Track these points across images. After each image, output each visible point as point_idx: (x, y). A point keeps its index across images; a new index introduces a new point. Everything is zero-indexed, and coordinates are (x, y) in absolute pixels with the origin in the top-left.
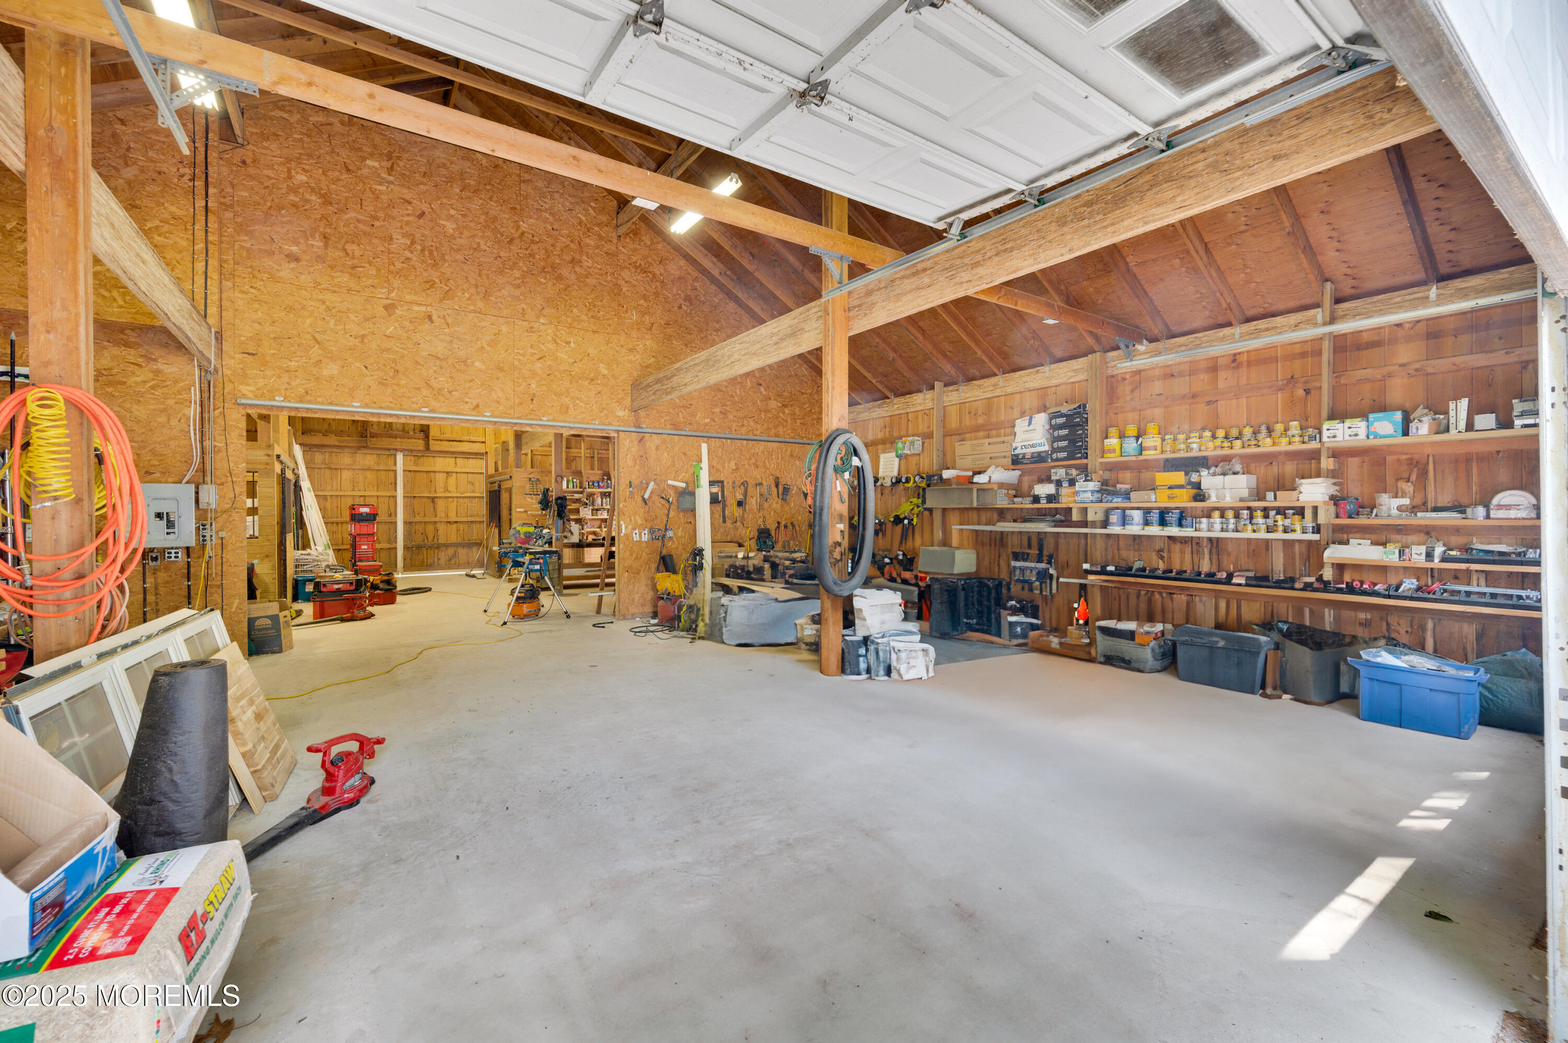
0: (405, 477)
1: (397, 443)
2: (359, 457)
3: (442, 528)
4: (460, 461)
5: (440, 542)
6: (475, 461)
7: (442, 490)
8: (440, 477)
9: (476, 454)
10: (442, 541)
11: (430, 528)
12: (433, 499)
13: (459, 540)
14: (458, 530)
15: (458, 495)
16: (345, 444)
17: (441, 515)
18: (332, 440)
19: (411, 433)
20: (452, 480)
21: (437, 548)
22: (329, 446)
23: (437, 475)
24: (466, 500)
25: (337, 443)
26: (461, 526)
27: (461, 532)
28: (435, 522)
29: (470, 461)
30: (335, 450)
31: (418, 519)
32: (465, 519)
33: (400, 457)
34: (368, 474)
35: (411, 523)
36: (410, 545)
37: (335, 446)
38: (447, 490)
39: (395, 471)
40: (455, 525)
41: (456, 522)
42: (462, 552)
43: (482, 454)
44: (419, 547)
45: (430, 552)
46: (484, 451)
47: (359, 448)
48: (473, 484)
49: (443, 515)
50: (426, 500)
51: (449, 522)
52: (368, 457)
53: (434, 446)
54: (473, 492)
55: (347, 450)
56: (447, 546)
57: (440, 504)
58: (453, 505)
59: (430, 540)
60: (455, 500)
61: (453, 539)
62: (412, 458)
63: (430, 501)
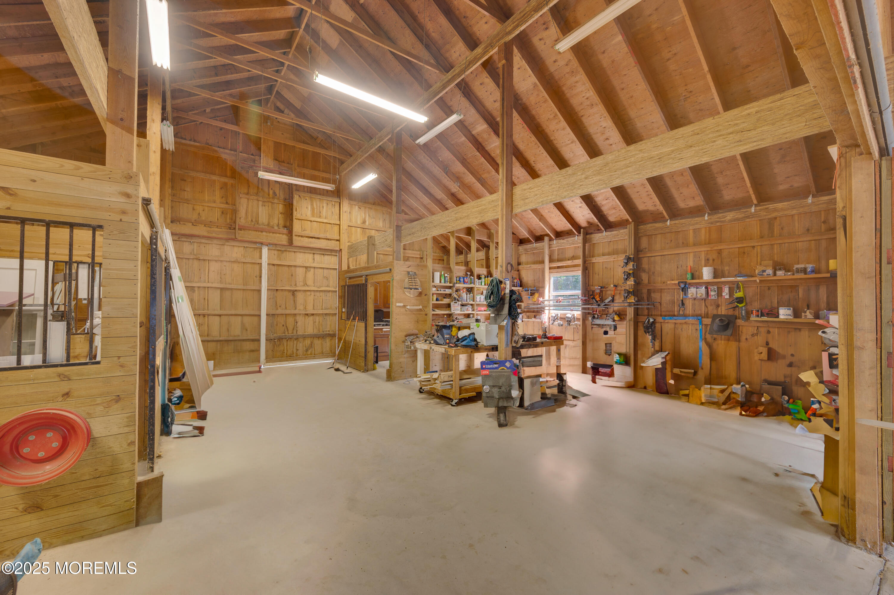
0: (269, 270)
1: (263, 237)
2: (227, 249)
3: (300, 319)
4: (317, 257)
5: (298, 333)
6: (329, 257)
7: (302, 284)
8: (300, 272)
9: (331, 251)
10: (300, 333)
11: (290, 320)
12: (294, 292)
13: (316, 332)
14: (314, 322)
15: (316, 289)
16: (214, 235)
17: (300, 309)
18: (201, 230)
19: (276, 228)
20: (310, 275)
21: (297, 339)
22: (199, 236)
23: (298, 269)
24: (322, 294)
25: (205, 234)
26: (317, 318)
27: (317, 323)
28: (295, 315)
29: (326, 257)
30: (203, 241)
31: (280, 311)
32: (321, 312)
33: (265, 251)
34: (235, 266)
35: (273, 315)
36: (272, 337)
37: (204, 237)
38: (305, 284)
39: (260, 264)
40: (311, 318)
41: (313, 314)
42: (317, 342)
43: (336, 251)
44: (280, 339)
45: (290, 343)
46: (338, 249)
47: (228, 240)
48: (327, 279)
49: (302, 308)
50: (287, 293)
51: (307, 314)
52: (236, 249)
53: (297, 241)
54: (328, 286)
55: (215, 241)
56: (304, 337)
57: (300, 297)
58: (311, 299)
59: (290, 332)
60: (313, 293)
61: (310, 330)
62: (276, 252)
63: (290, 294)
